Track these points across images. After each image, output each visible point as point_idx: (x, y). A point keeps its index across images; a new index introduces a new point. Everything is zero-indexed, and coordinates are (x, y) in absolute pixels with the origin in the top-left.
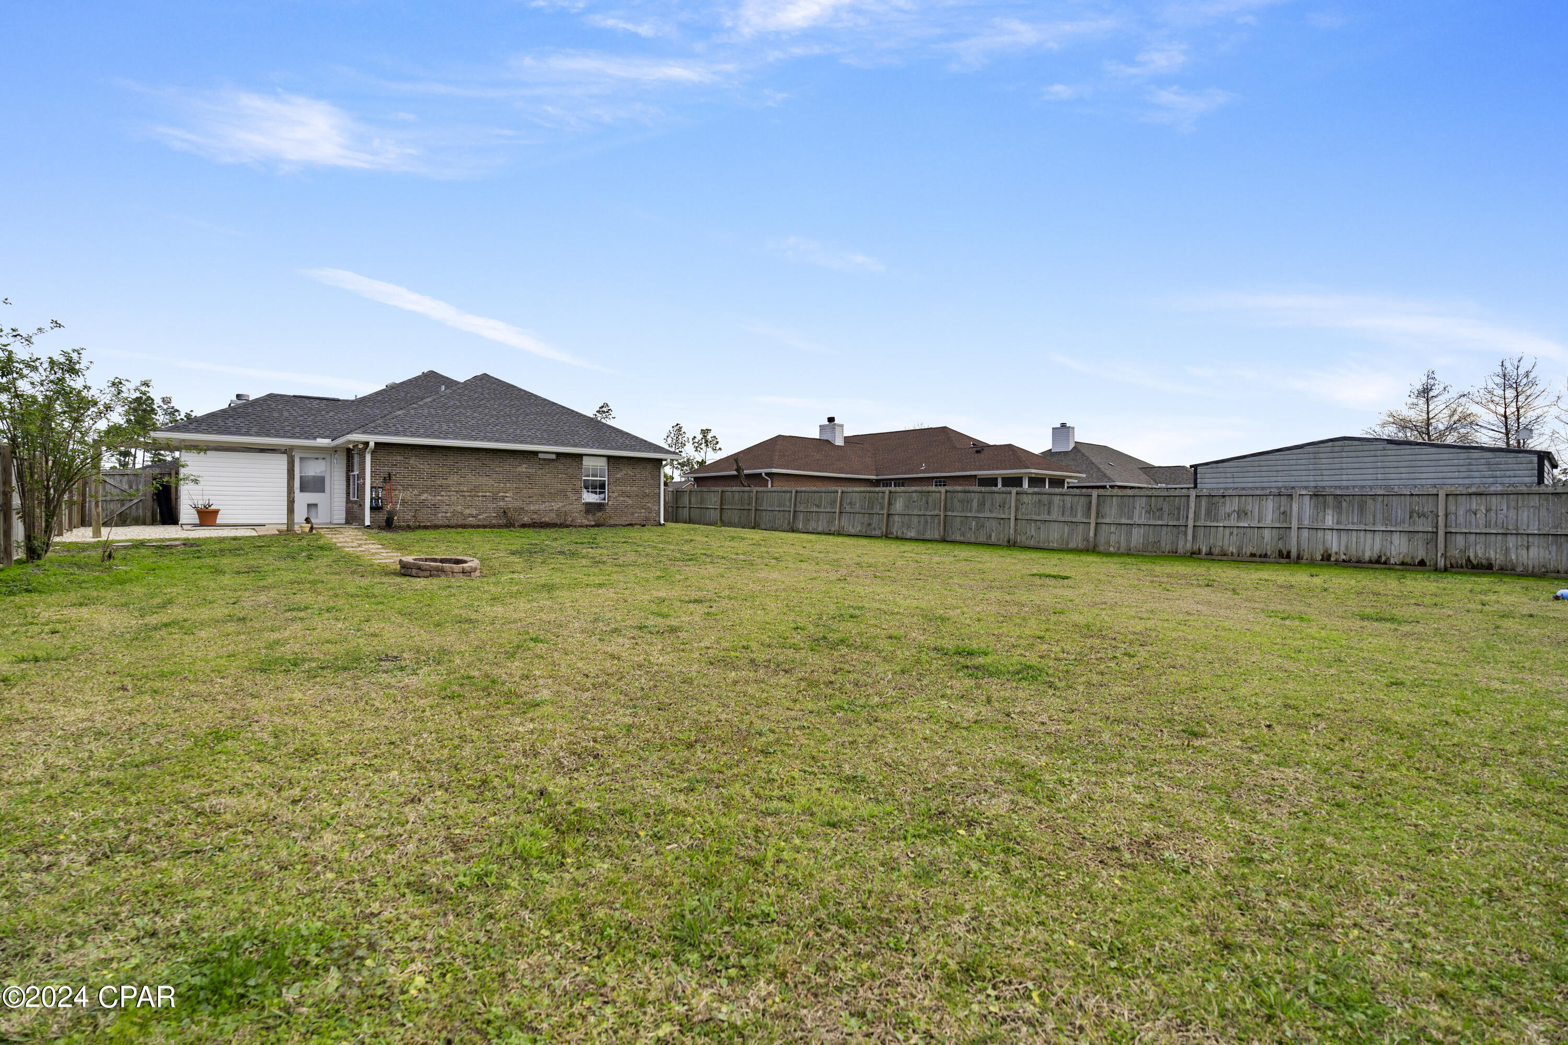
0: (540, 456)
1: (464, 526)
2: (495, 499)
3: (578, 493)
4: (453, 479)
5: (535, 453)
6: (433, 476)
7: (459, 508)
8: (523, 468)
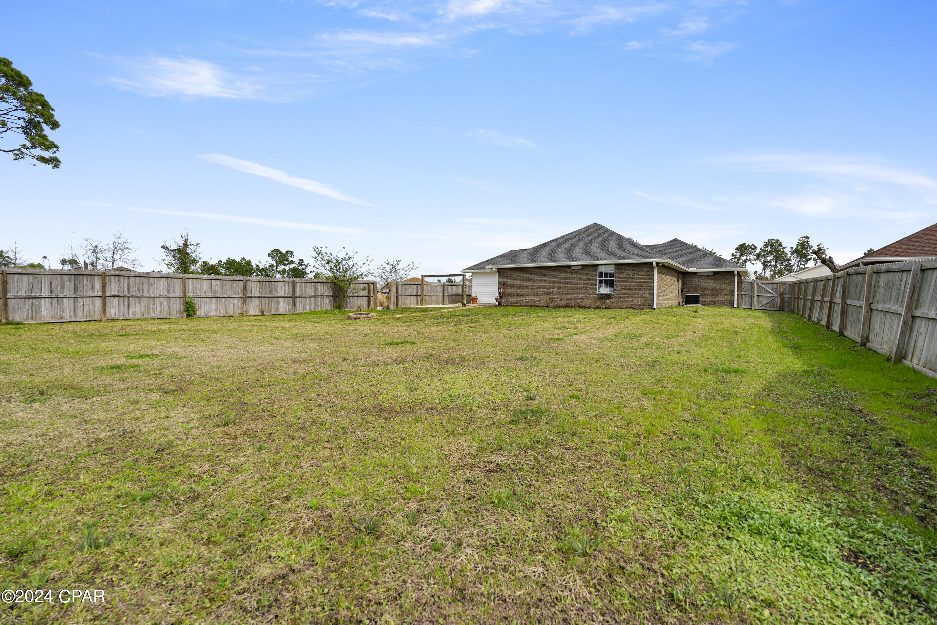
0: (573, 268)
1: (535, 306)
2: (548, 292)
3: (594, 287)
4: (529, 283)
5: (570, 267)
6: (522, 281)
7: (532, 297)
8: (562, 275)
